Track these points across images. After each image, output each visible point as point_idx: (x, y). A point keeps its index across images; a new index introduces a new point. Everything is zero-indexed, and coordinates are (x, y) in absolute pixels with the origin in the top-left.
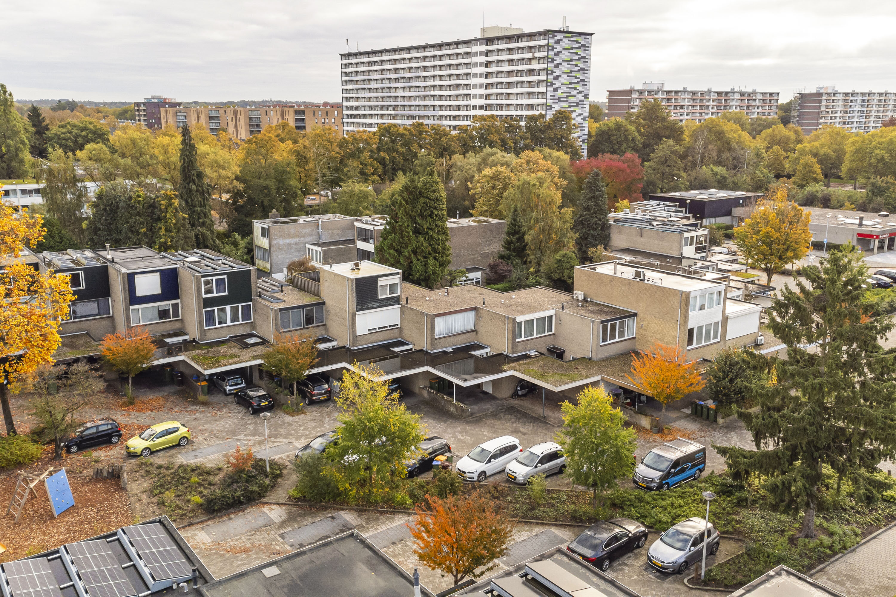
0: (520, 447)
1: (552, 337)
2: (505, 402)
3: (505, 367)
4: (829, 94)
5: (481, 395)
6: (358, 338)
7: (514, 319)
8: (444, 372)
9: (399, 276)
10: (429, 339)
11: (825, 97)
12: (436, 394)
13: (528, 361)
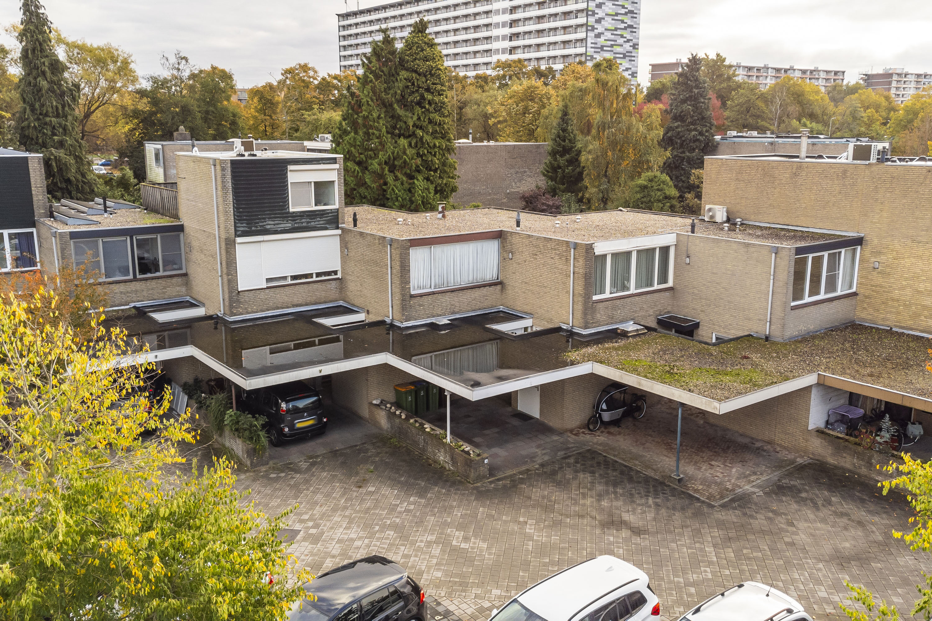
0: (652, 600)
1: (667, 294)
2: (572, 438)
3: (573, 355)
4: (899, 75)
5: (515, 422)
6: (242, 298)
7: (589, 248)
8: (431, 369)
9: (337, 166)
10: (398, 297)
11: (895, 78)
12: (407, 419)
13: (622, 343)
